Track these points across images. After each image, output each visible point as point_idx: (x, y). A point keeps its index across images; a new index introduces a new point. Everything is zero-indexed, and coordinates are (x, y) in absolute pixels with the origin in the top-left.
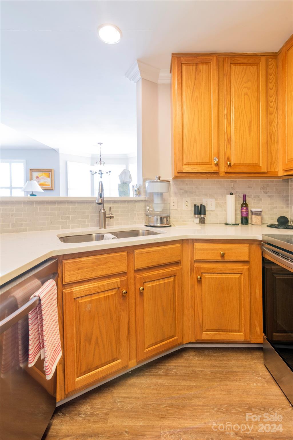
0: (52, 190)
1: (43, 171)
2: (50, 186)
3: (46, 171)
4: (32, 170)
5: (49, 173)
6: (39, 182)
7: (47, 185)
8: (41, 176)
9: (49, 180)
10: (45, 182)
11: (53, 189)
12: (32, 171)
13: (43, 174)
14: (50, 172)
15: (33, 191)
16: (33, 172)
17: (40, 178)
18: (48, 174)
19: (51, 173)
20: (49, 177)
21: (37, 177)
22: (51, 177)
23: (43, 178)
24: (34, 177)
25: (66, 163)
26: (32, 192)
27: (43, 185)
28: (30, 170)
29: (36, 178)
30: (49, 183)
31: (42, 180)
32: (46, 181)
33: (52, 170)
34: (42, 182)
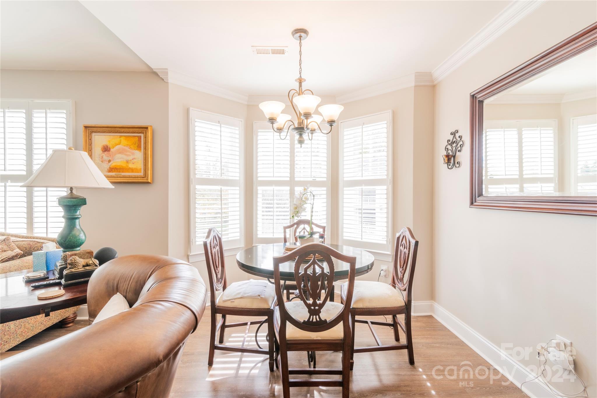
0: (148, 183)
1: (123, 130)
2: (142, 174)
3: (131, 130)
4: (90, 130)
5: (140, 138)
6: (109, 161)
7: (132, 170)
8: (117, 145)
9: (139, 155)
10: (127, 162)
11: (149, 181)
12: (92, 132)
13: (122, 138)
14: (142, 135)
15: (72, 185)
16: (93, 134)
17: (112, 150)
18: (137, 139)
19: (145, 137)
20: (139, 147)
21: (106, 149)
22: (145, 148)
23: (120, 152)
24: (97, 150)
25: (188, 111)
26: (71, 189)
27: (120, 169)
28: (86, 127)
29: (101, 152)
30: (140, 165)
31: (119, 156)
32: (130, 158)
33: (147, 128)
34: (119, 160)
